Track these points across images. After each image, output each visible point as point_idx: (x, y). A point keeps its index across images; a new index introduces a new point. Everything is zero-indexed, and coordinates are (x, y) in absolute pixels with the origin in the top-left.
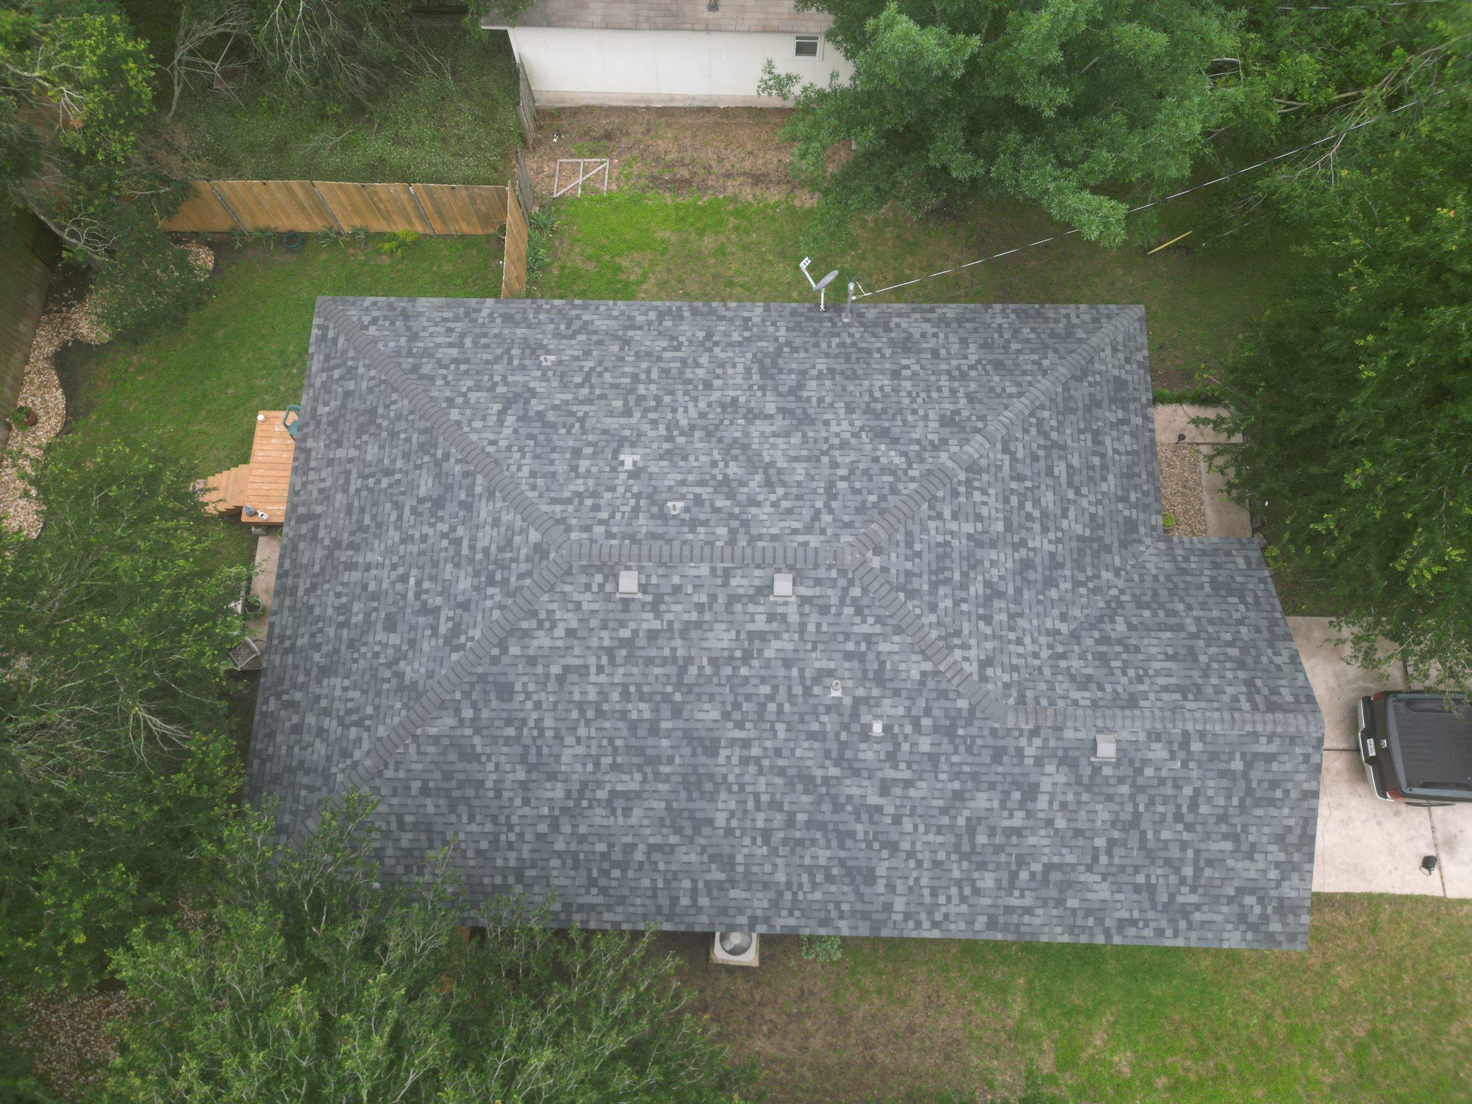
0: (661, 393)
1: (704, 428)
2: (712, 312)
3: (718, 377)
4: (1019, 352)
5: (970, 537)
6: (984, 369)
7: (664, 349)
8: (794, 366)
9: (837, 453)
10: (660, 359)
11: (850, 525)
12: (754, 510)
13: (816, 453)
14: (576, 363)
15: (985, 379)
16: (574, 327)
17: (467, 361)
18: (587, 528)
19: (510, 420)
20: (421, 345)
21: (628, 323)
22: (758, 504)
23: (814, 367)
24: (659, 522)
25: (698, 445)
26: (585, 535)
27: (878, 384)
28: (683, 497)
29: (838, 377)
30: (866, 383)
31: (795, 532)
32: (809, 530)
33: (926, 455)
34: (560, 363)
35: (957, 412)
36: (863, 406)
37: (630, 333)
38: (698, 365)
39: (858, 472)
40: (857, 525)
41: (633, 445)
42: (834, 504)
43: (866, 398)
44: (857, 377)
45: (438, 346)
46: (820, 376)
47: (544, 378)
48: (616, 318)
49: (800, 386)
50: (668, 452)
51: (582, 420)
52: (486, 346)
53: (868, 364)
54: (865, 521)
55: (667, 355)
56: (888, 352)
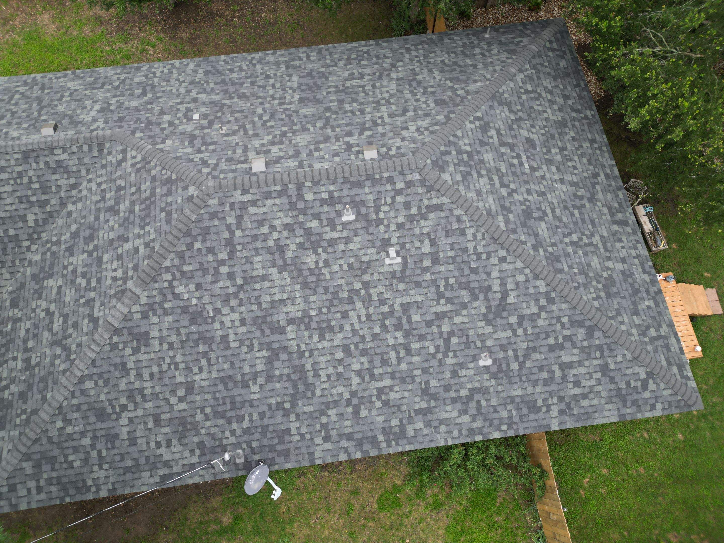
0: (383, 336)
1: (341, 300)
2: (359, 444)
3: (340, 361)
4: (83, 434)
5: (126, 240)
6: (113, 407)
7: (391, 388)
8: (278, 386)
9: (231, 290)
10: (393, 376)
11: (213, 215)
12: (288, 220)
13: (247, 288)
14: (461, 360)
15: (113, 396)
16: (473, 405)
17: (552, 348)
18: (409, 184)
19: (496, 287)
20: (596, 362)
21: (429, 417)
22: (286, 226)
23: (261, 386)
24: (357, 198)
25: (342, 282)
26: (409, 178)
27: (204, 375)
28: (345, 225)
29: (239, 378)
30: (214, 375)
31: (253, 203)
32: (244, 206)
33: (158, 299)
34: (475, 358)
35: (136, 351)
36: (214, 347)
37: (424, 405)
38: (359, 373)
39: (212, 271)
40: (206, 217)
41: (393, 273)
42: (227, 235)
43: (212, 355)
44: (222, 380)
45: (580, 363)
46: (255, 376)
47: (482, 337)
48: (442, 422)
49: (269, 361)
50: (364, 271)
51: (440, 295)
52: (541, 369)
53: (215, 398)
54: (200, 221)
55: (387, 382)
56: (199, 417)
